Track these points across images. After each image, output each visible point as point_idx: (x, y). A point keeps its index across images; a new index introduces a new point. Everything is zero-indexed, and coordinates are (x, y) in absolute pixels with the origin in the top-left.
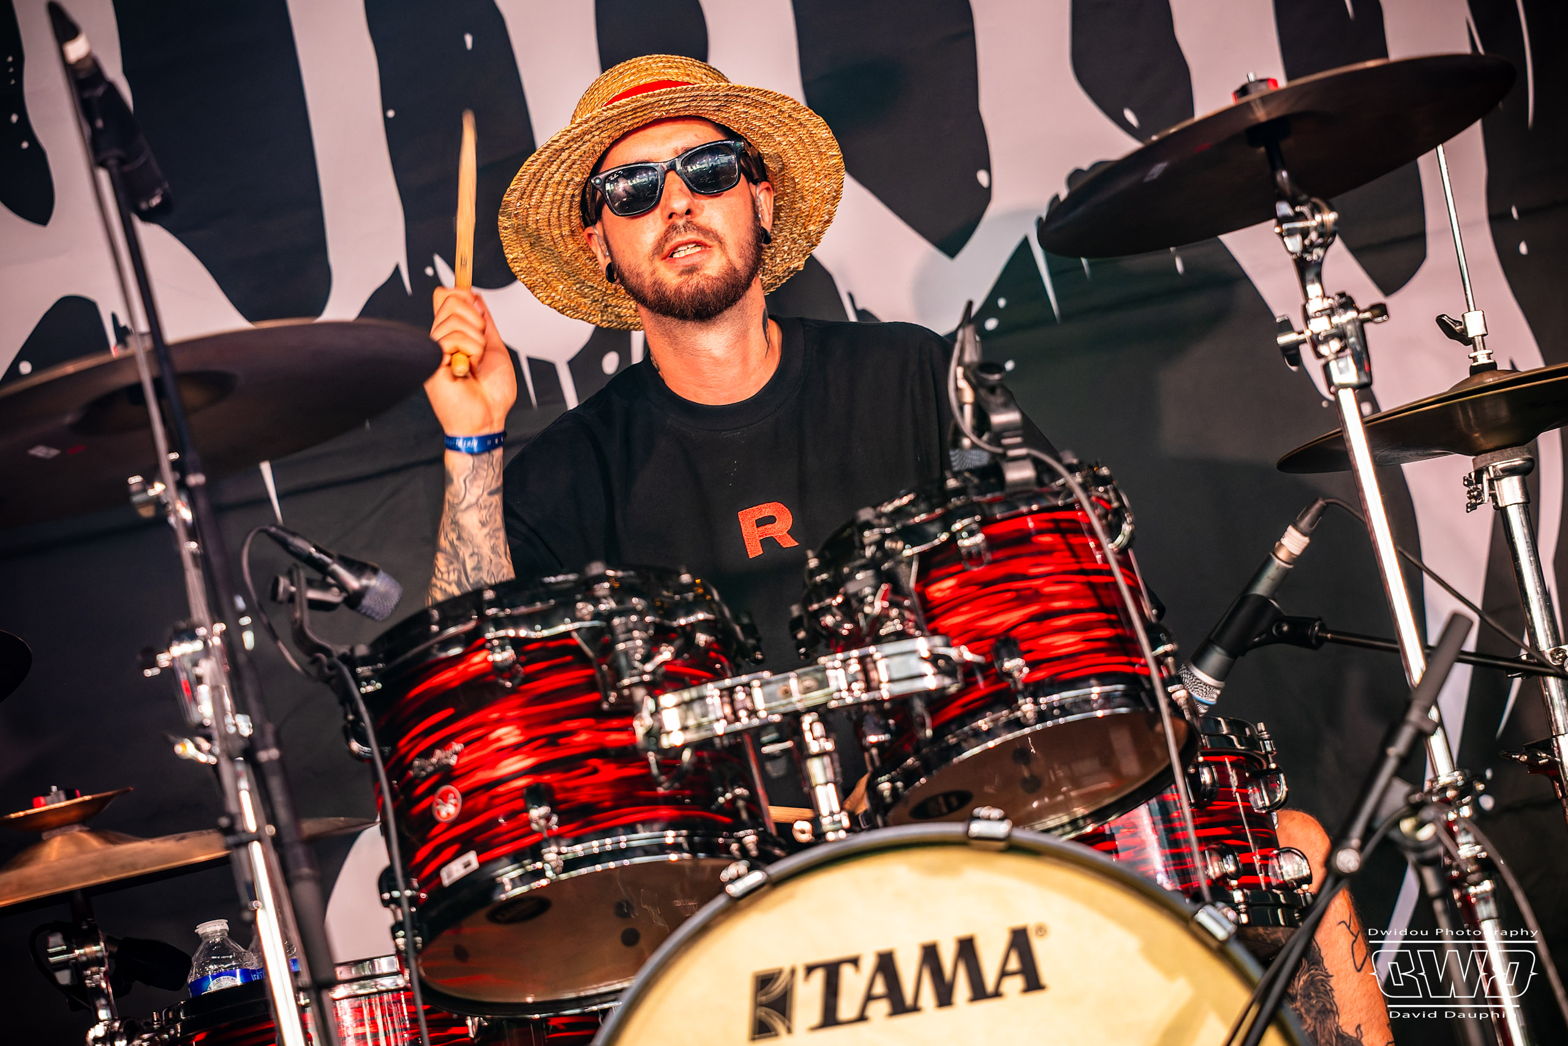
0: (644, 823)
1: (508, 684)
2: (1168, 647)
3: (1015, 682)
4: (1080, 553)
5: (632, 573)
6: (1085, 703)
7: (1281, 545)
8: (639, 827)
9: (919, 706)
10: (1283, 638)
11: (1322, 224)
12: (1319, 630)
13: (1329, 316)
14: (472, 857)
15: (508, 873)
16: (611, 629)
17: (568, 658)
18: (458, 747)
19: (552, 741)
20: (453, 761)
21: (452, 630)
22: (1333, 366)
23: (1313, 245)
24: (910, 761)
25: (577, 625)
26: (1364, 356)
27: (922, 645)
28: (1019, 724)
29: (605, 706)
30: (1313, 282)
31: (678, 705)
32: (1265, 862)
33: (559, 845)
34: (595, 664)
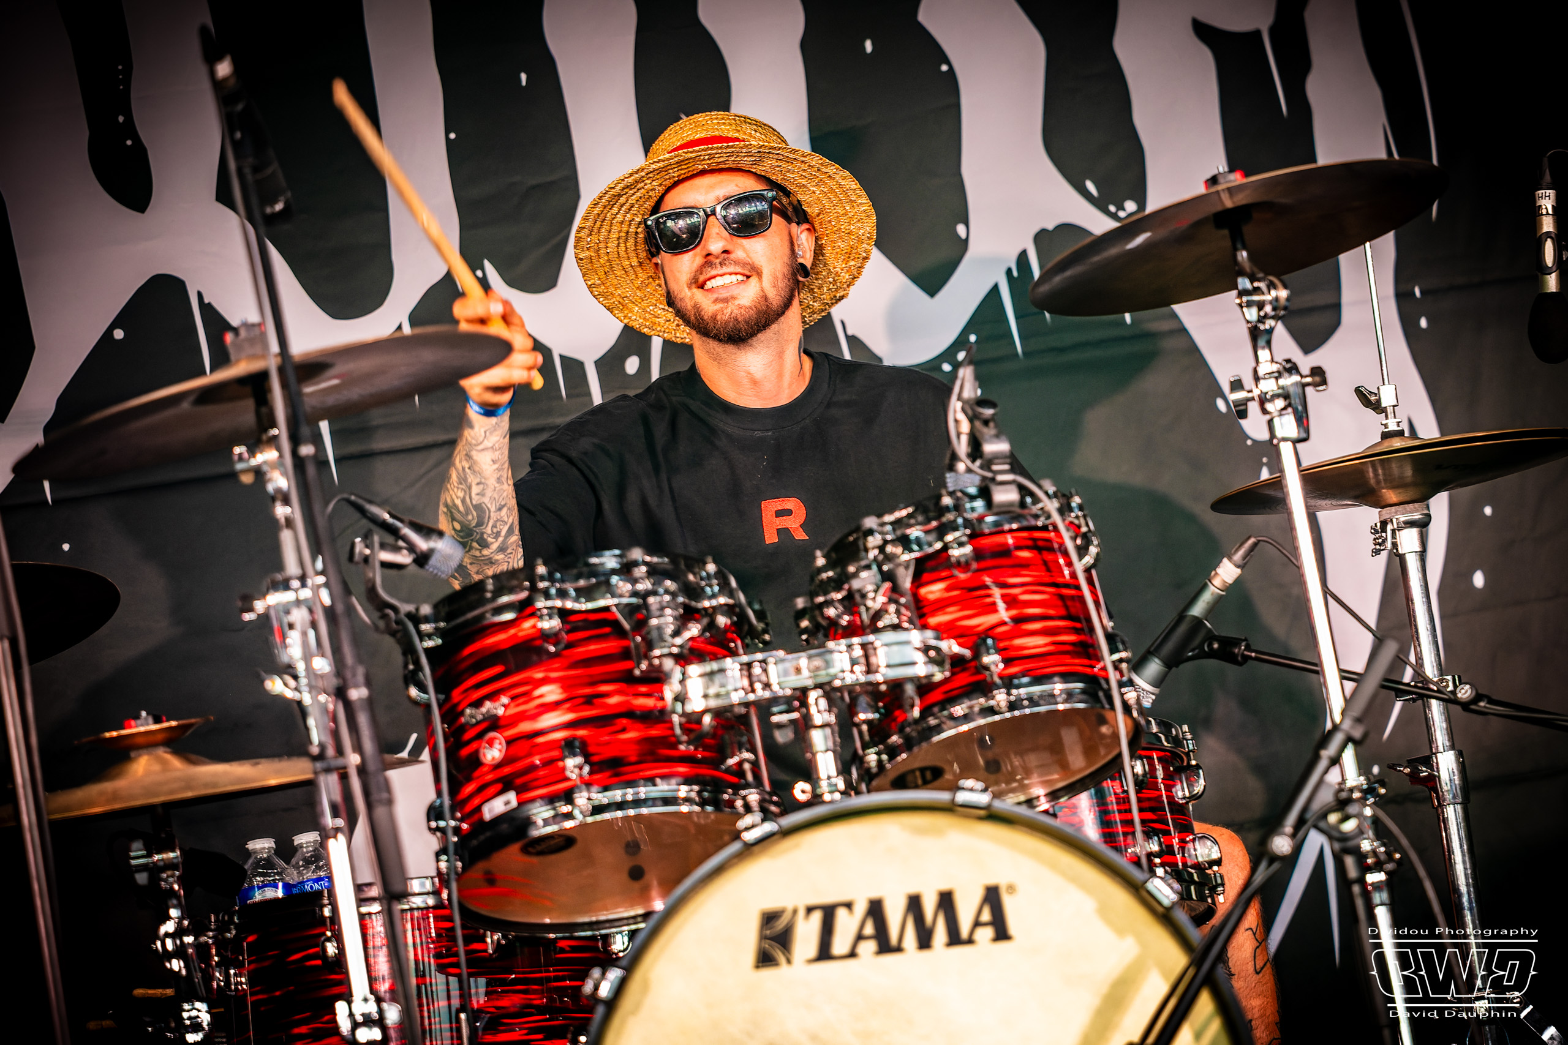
0: (663, 777)
1: (552, 649)
2: (1124, 655)
3: (991, 676)
4: (1052, 568)
5: (666, 560)
6: (1051, 697)
7: (1216, 574)
8: (658, 781)
9: (910, 689)
10: (1212, 654)
11: (1277, 299)
12: (1245, 650)
13: (1277, 378)
14: (512, 797)
15: (540, 813)
16: (646, 606)
17: (607, 630)
18: (505, 700)
19: (589, 701)
20: (500, 711)
21: (505, 599)
22: (1276, 421)
23: (1266, 316)
24: (895, 738)
25: (616, 601)
26: (1304, 415)
27: (916, 637)
28: (991, 711)
29: (637, 672)
30: (1263, 348)
31: (701, 676)
32: (1183, 845)
33: (589, 791)
34: (630, 635)
